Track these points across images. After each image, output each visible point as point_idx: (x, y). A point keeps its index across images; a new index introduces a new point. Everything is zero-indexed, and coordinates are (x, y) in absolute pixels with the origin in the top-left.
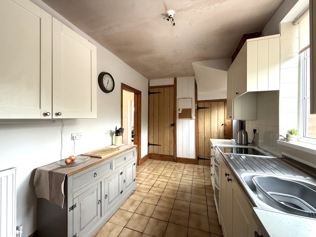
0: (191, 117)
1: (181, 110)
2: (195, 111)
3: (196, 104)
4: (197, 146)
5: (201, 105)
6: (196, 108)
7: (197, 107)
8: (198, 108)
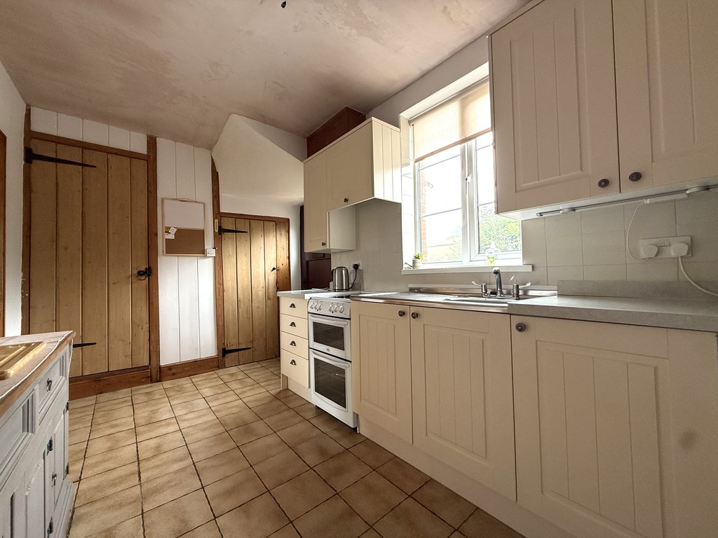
0: (203, 252)
1: (173, 231)
2: (215, 236)
3: (217, 221)
4: (221, 324)
5: (228, 224)
6: (217, 231)
7: (220, 227)
8: (221, 232)
